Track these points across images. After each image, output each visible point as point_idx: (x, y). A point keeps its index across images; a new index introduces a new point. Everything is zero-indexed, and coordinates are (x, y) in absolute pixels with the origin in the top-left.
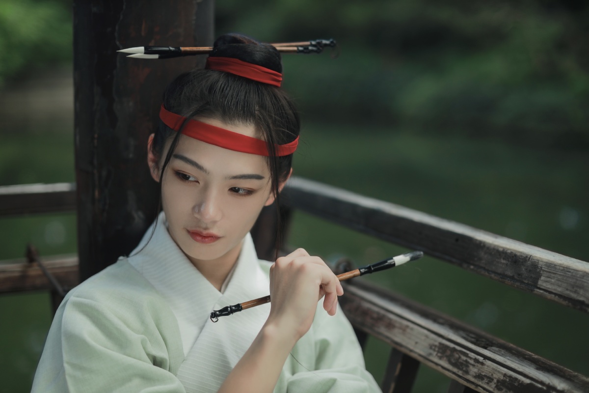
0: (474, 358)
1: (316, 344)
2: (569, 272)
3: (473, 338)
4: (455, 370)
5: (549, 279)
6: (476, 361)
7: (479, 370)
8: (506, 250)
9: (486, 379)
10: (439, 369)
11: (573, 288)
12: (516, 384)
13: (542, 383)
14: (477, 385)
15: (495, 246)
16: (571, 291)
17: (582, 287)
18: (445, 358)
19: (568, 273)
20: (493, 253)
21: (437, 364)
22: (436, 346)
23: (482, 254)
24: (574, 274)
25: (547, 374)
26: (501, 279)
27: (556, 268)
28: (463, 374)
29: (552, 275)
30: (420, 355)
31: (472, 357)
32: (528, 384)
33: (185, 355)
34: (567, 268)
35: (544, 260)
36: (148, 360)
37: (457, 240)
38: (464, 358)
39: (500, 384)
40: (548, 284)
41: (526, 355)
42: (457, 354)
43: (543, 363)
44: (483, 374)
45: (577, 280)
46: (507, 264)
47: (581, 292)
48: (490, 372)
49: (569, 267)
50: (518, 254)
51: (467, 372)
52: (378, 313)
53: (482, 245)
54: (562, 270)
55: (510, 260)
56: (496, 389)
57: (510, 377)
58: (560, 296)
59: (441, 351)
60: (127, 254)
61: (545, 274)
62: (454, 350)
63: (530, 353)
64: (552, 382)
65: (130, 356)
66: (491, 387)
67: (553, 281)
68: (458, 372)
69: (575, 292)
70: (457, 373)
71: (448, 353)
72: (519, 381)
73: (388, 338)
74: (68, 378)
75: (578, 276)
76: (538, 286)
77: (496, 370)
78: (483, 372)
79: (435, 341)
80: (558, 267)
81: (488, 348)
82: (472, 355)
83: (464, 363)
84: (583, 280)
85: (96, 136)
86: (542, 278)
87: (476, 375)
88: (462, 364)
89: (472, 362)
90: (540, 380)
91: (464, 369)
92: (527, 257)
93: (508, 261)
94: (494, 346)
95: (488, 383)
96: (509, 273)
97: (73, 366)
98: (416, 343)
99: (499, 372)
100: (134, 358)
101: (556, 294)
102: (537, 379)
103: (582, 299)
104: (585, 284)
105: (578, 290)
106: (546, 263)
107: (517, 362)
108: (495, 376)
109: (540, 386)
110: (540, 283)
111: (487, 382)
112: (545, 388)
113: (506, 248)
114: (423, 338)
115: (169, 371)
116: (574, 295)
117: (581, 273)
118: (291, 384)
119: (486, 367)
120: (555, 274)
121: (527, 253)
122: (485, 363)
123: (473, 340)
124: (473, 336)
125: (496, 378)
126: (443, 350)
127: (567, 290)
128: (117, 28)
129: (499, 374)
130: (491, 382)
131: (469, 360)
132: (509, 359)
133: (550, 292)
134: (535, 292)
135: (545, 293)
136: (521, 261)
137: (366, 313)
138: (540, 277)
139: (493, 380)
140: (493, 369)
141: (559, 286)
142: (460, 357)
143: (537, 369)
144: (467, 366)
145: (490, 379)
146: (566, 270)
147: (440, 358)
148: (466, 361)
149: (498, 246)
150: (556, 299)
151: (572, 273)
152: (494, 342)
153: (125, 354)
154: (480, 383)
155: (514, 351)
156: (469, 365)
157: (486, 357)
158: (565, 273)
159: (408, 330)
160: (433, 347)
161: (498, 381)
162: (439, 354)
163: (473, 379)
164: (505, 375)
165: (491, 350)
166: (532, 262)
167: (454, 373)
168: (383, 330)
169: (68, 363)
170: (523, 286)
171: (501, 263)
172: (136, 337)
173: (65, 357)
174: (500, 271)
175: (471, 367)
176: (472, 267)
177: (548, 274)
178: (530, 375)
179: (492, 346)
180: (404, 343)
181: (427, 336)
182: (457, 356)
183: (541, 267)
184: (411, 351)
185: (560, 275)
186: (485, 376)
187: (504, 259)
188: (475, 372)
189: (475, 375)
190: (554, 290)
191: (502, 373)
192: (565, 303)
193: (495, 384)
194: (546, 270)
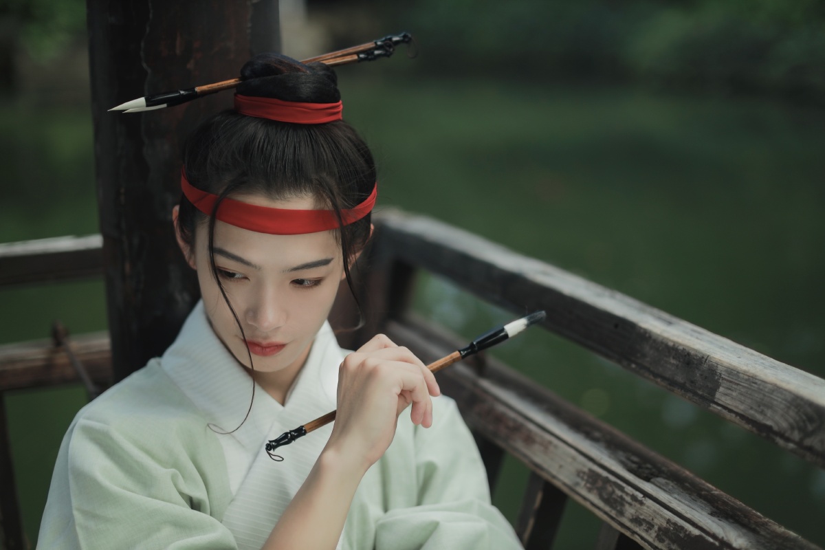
0: (631, 493)
1: (418, 468)
2: (755, 383)
3: (634, 462)
4: (607, 509)
5: (729, 392)
6: (634, 498)
7: (637, 511)
8: (677, 345)
9: (644, 525)
10: (588, 505)
11: (759, 406)
12: (682, 535)
13: (714, 536)
14: (634, 533)
15: (664, 338)
16: (756, 411)
17: (770, 406)
18: (595, 491)
19: (754, 385)
20: (660, 348)
21: (585, 499)
22: (584, 473)
23: (647, 349)
24: (761, 387)
25: (723, 523)
26: (669, 387)
27: (739, 377)
28: (616, 515)
29: (734, 386)
30: (565, 484)
31: (629, 492)
32: (697, 537)
33: (234, 493)
34: (752, 377)
35: (725, 364)
36: (183, 501)
37: (616, 326)
38: (619, 493)
39: (663, 533)
40: (728, 398)
41: (703, 490)
42: (611, 486)
43: (725, 503)
44: (642, 517)
45: (765, 395)
46: (677, 366)
47: (769, 413)
48: (650, 516)
49: (756, 376)
50: (692, 352)
51: (621, 513)
52: (515, 421)
53: (647, 335)
54: (746, 380)
55: (681, 360)
56: (656, 539)
57: (675, 524)
58: (742, 417)
59: (590, 480)
60: (160, 353)
61: (725, 384)
62: (607, 480)
63: (710, 486)
64: (726, 536)
65: (156, 498)
66: (651, 537)
67: (734, 394)
68: (611, 511)
69: (762, 412)
70: (609, 513)
71: (600, 484)
72: (686, 531)
73: (525, 456)
74: (78, 529)
75: (766, 390)
76: (716, 400)
77: (658, 514)
78: (641, 514)
79: (584, 466)
80: (741, 375)
81: (652, 480)
82: (629, 489)
83: (619, 499)
84: (772, 396)
85: (122, 190)
86: (721, 389)
87: (633, 519)
88: (616, 501)
89: (628, 499)
90: (712, 532)
91: (618, 508)
92: (703, 357)
93: (679, 361)
94: (661, 477)
95: (647, 531)
96: (680, 378)
97: (85, 513)
98: (561, 467)
99: (661, 516)
100: (163, 500)
101: (737, 414)
102: (708, 530)
103: (769, 423)
104: (775, 403)
105: (765, 410)
106: (728, 368)
107: (687, 502)
108: (656, 521)
109: (711, 540)
110: (718, 395)
111: (645, 528)
112: (717, 543)
113: (677, 343)
114: (569, 460)
115: (211, 515)
116: (759, 417)
117: (770, 386)
118: (381, 527)
119: (645, 508)
120: (738, 384)
121: (704, 352)
122: (645, 502)
123: (634, 466)
124: (635, 459)
125: (657, 524)
126: (593, 479)
127: (752, 408)
128: (142, 45)
129: (661, 519)
130: (651, 530)
131: (625, 496)
132: (676, 498)
133: (730, 411)
134: (711, 408)
135: (724, 411)
136: (696, 362)
137: (500, 419)
138: (719, 388)
139: (653, 526)
140: (655, 511)
141: (742, 403)
142: (613, 492)
143: (712, 514)
144: (622, 505)
145: (650, 526)
146: (752, 380)
147: (590, 490)
148: (621, 497)
149: (668, 339)
150: (737, 419)
151: (759, 385)
152: (664, 468)
153: (150, 496)
154: (637, 530)
155: (687, 484)
156: (625, 504)
157: (646, 495)
158: (750, 385)
159: (551, 448)
160: (581, 475)
161: (660, 529)
162: (588, 485)
163: (628, 524)
164: (669, 521)
165: (656, 482)
166: (709, 365)
167: (606, 513)
168: (519, 445)
169: (78, 510)
170: (697, 398)
171: (670, 363)
172: (163, 474)
173: (75, 502)
174: (668, 374)
175: (627, 506)
176: (633, 366)
177: (728, 384)
178: (700, 524)
179: (657, 476)
180: (545, 466)
181: (574, 459)
182: (610, 489)
183: (720, 374)
184: (554, 477)
185: (744, 387)
186: (644, 520)
187: (674, 358)
188: (631, 514)
189: (631, 518)
190: (736, 407)
191: (665, 518)
192: (748, 427)
193: (656, 532)
194: (726, 378)
